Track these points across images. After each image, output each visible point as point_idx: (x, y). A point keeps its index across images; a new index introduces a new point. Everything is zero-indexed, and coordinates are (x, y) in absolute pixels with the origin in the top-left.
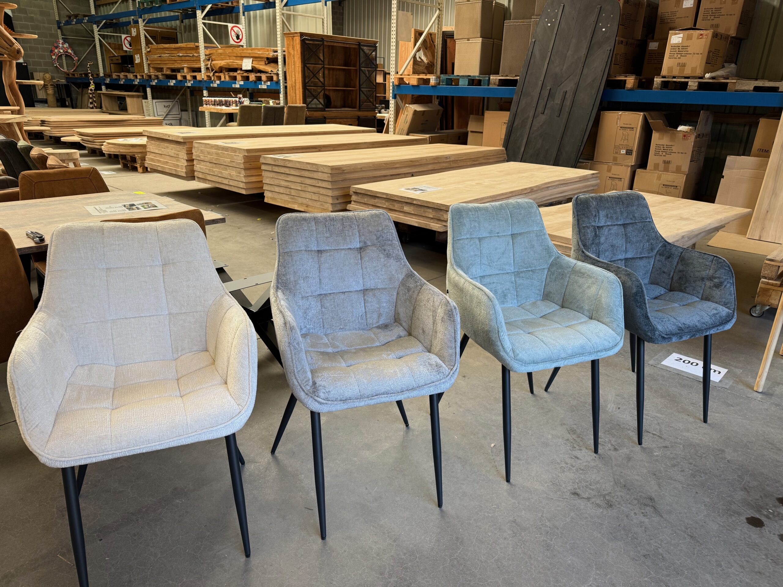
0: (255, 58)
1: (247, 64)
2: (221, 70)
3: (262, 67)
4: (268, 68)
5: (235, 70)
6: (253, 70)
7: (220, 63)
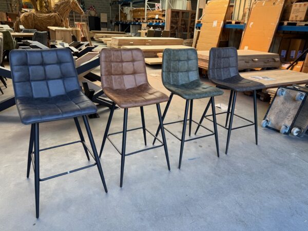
0: (159, 15)
1: (157, 17)
2: (150, 19)
3: (161, 18)
4: (162, 18)
5: (154, 19)
6: (158, 19)
7: (150, 16)
